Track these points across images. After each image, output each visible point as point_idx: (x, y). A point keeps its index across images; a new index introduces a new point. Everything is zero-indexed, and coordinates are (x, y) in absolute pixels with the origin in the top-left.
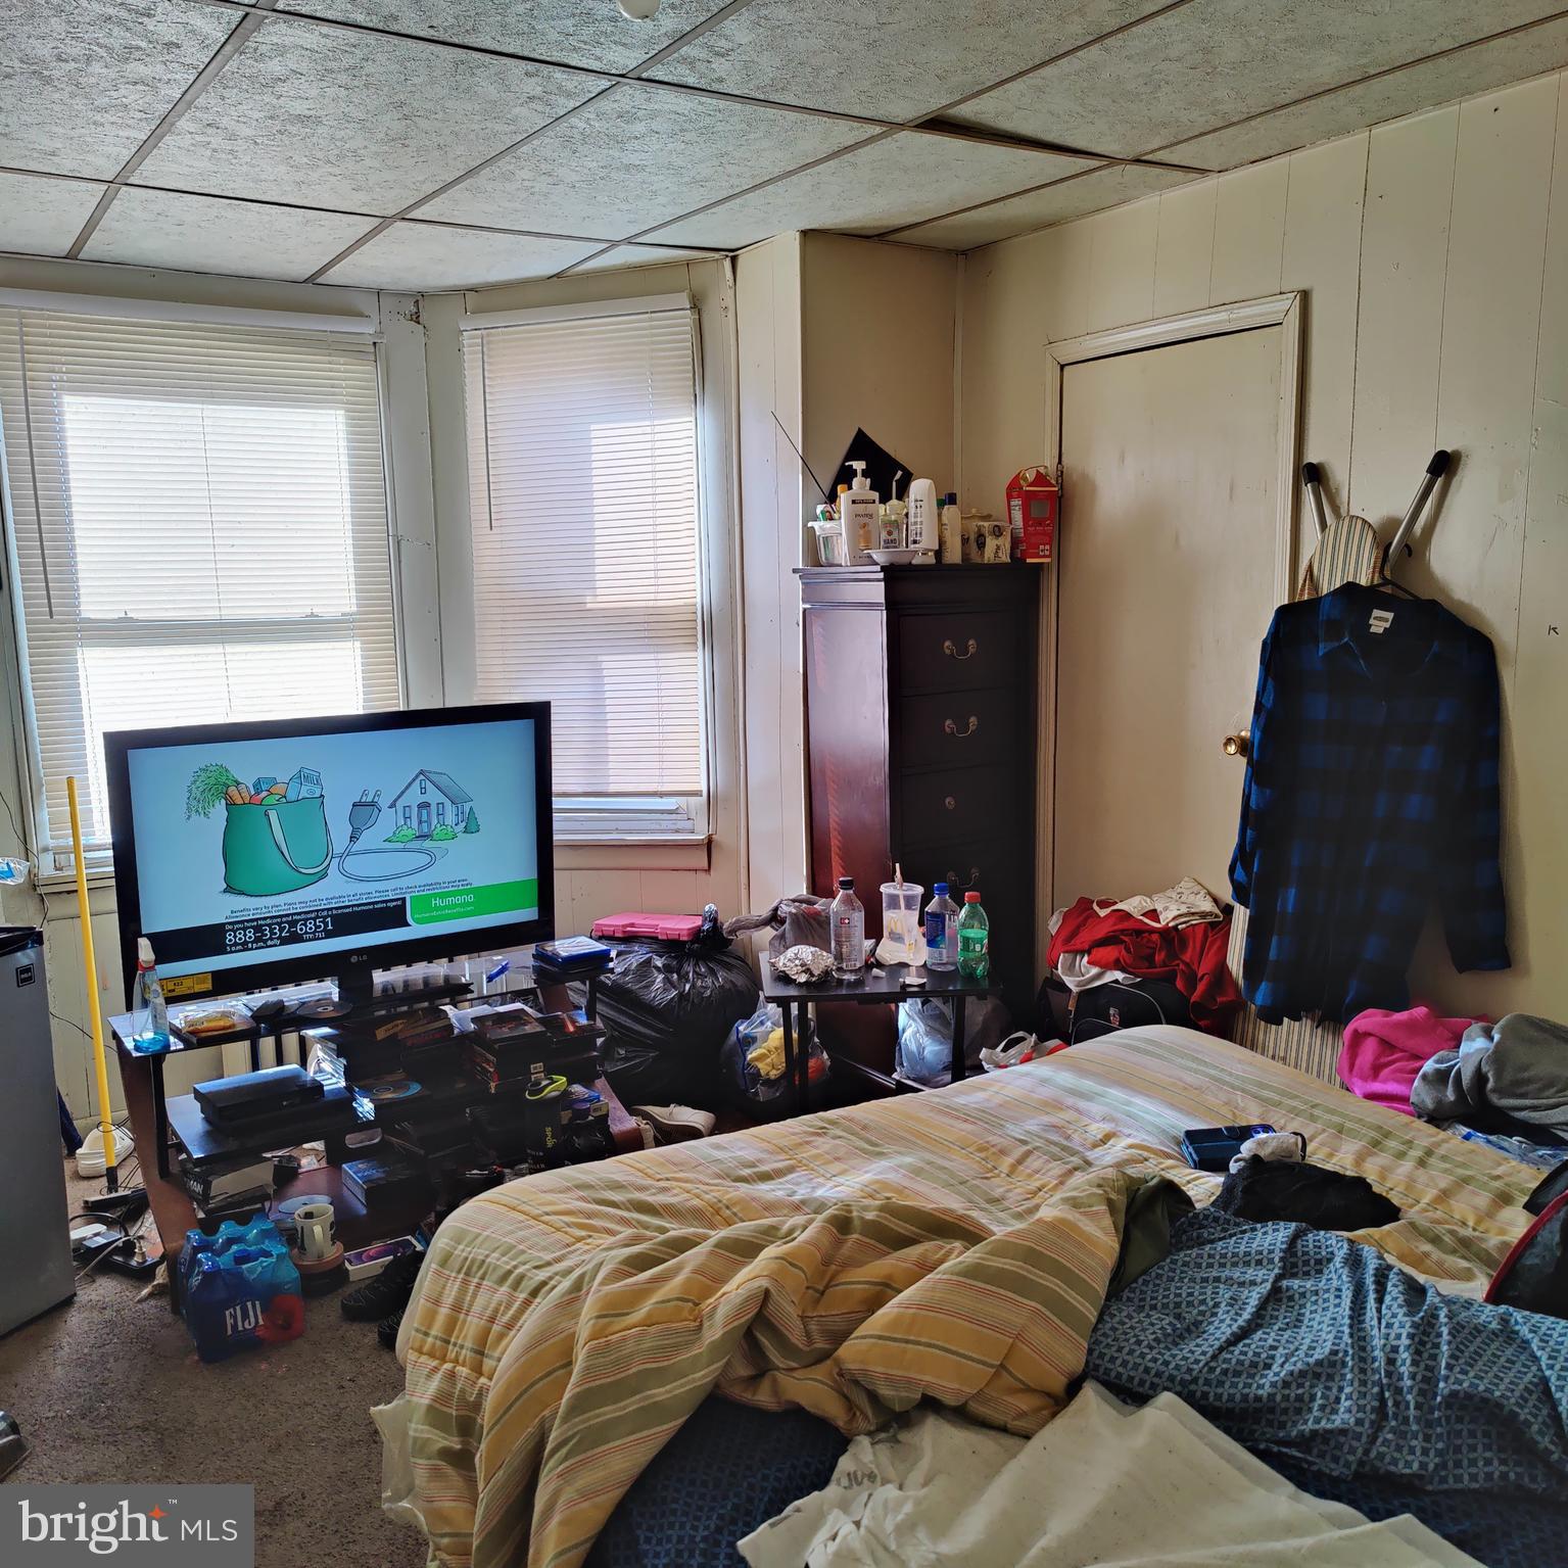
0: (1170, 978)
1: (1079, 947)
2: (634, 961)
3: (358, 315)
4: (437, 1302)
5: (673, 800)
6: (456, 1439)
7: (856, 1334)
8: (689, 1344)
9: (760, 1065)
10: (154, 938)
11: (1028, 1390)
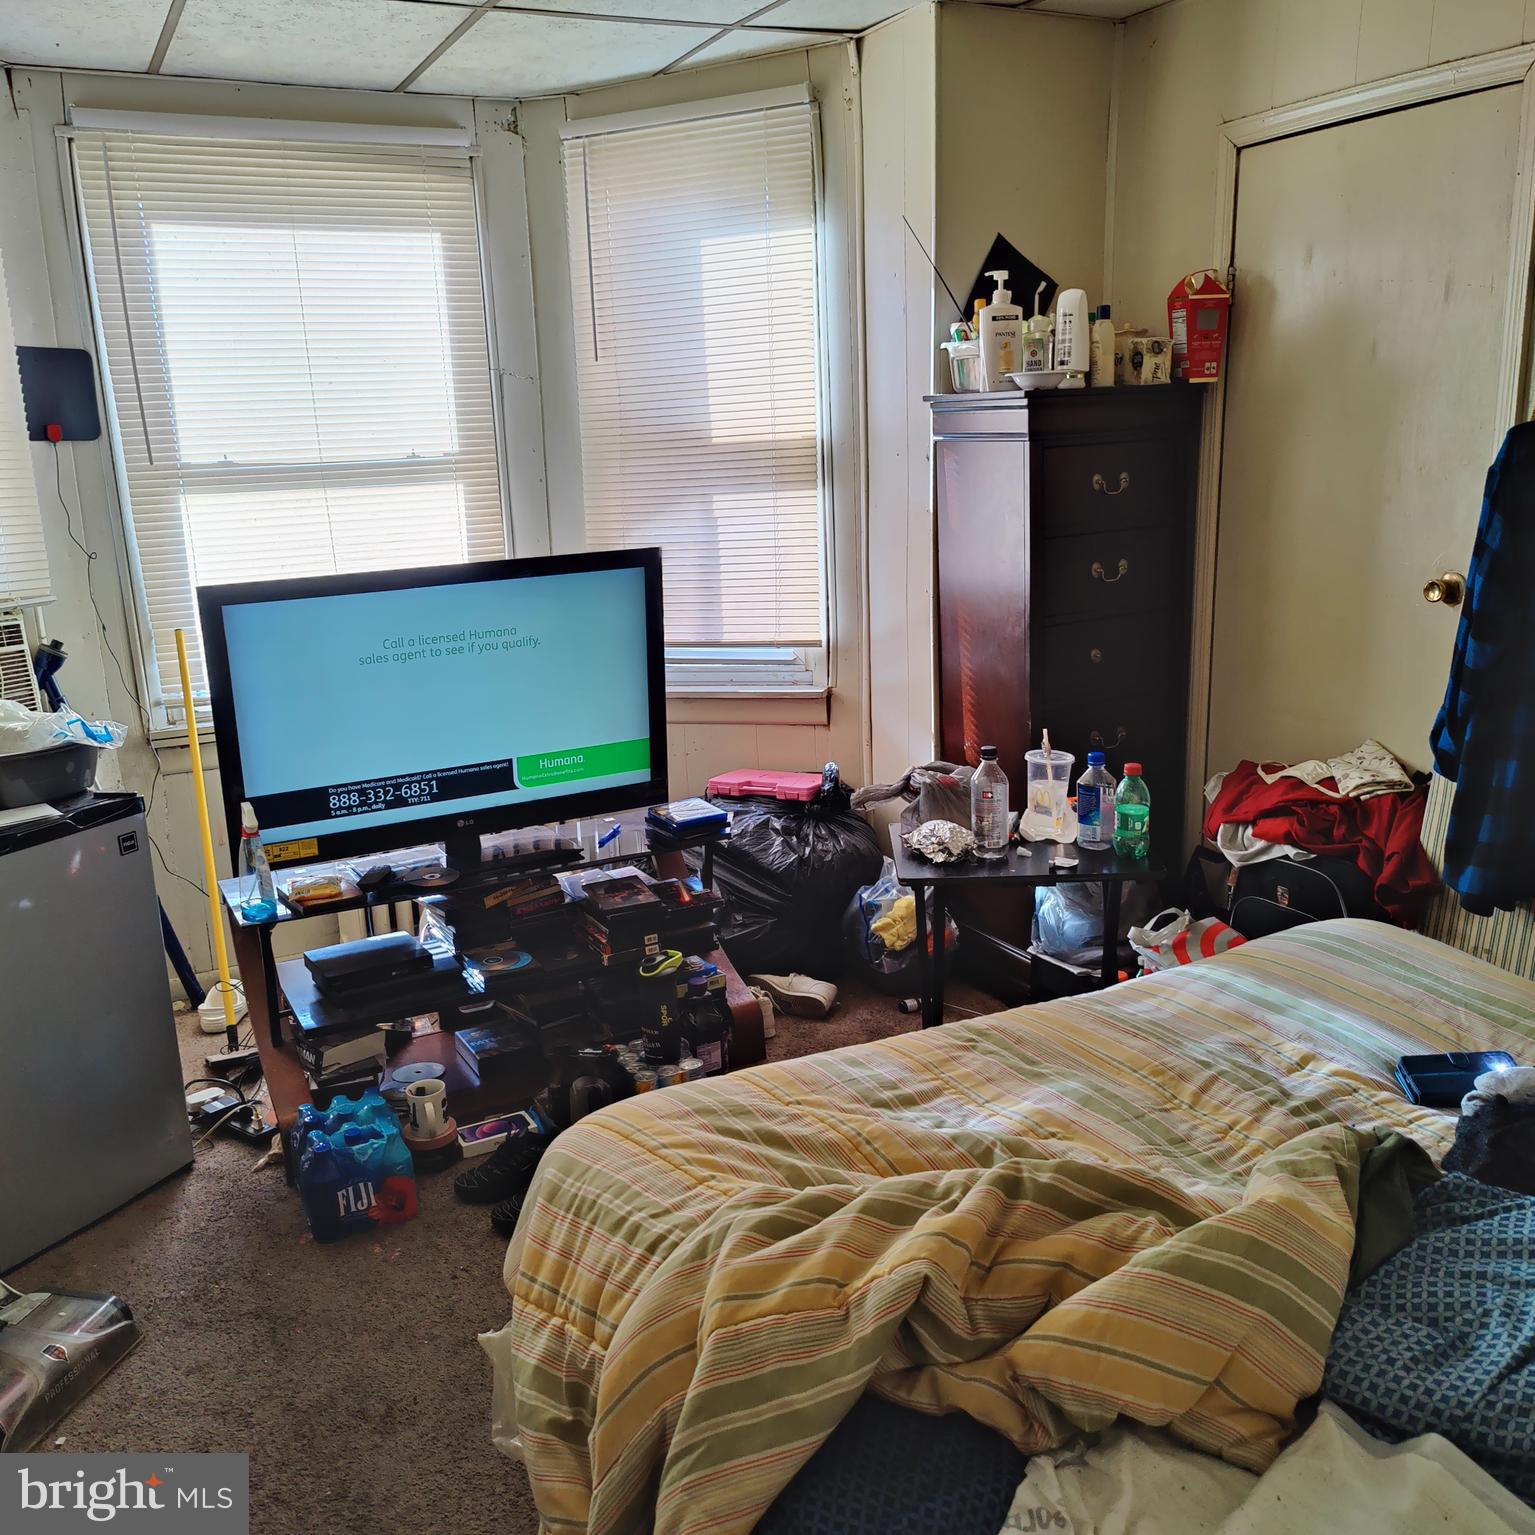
0: (1352, 855)
1: (1242, 817)
2: (751, 821)
3: (453, 125)
4: (544, 1243)
5: (791, 650)
6: (565, 1408)
7: (1033, 1331)
8: (835, 1337)
9: (885, 935)
10: (259, 803)
11: (1248, 1410)
